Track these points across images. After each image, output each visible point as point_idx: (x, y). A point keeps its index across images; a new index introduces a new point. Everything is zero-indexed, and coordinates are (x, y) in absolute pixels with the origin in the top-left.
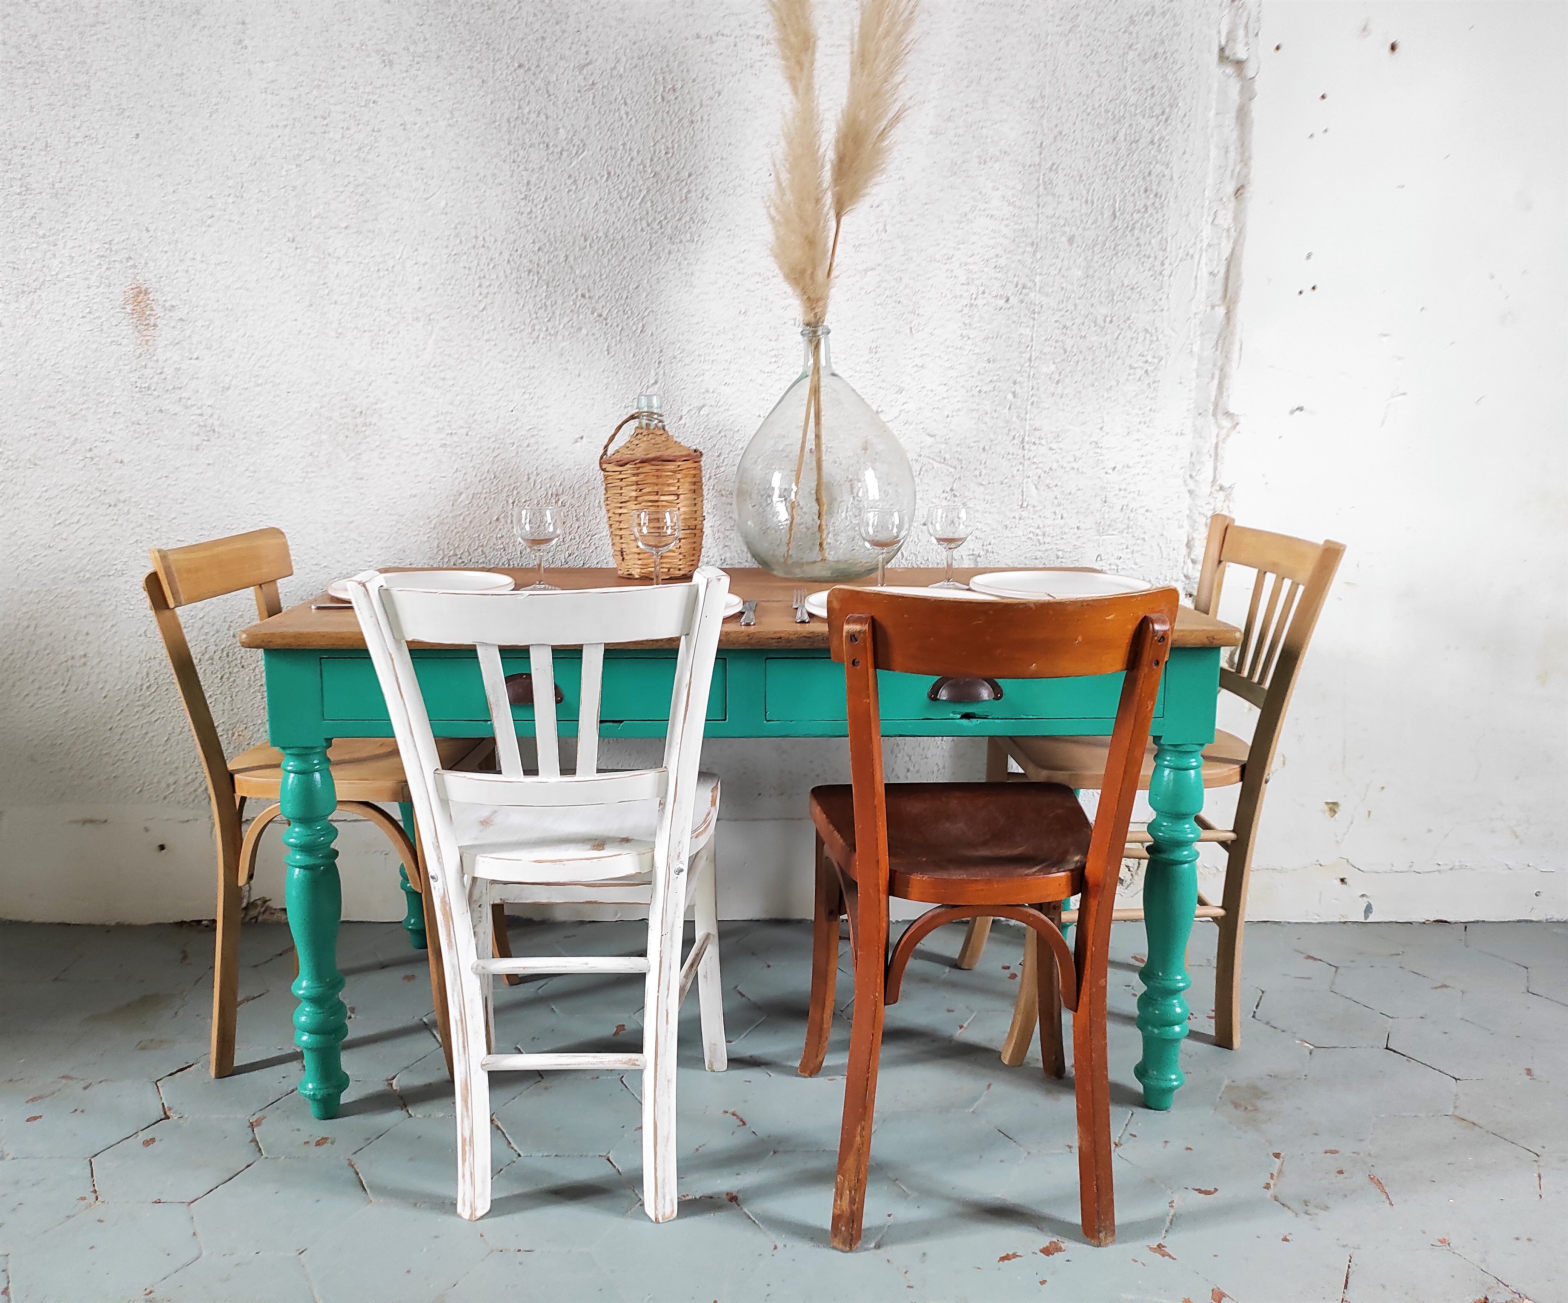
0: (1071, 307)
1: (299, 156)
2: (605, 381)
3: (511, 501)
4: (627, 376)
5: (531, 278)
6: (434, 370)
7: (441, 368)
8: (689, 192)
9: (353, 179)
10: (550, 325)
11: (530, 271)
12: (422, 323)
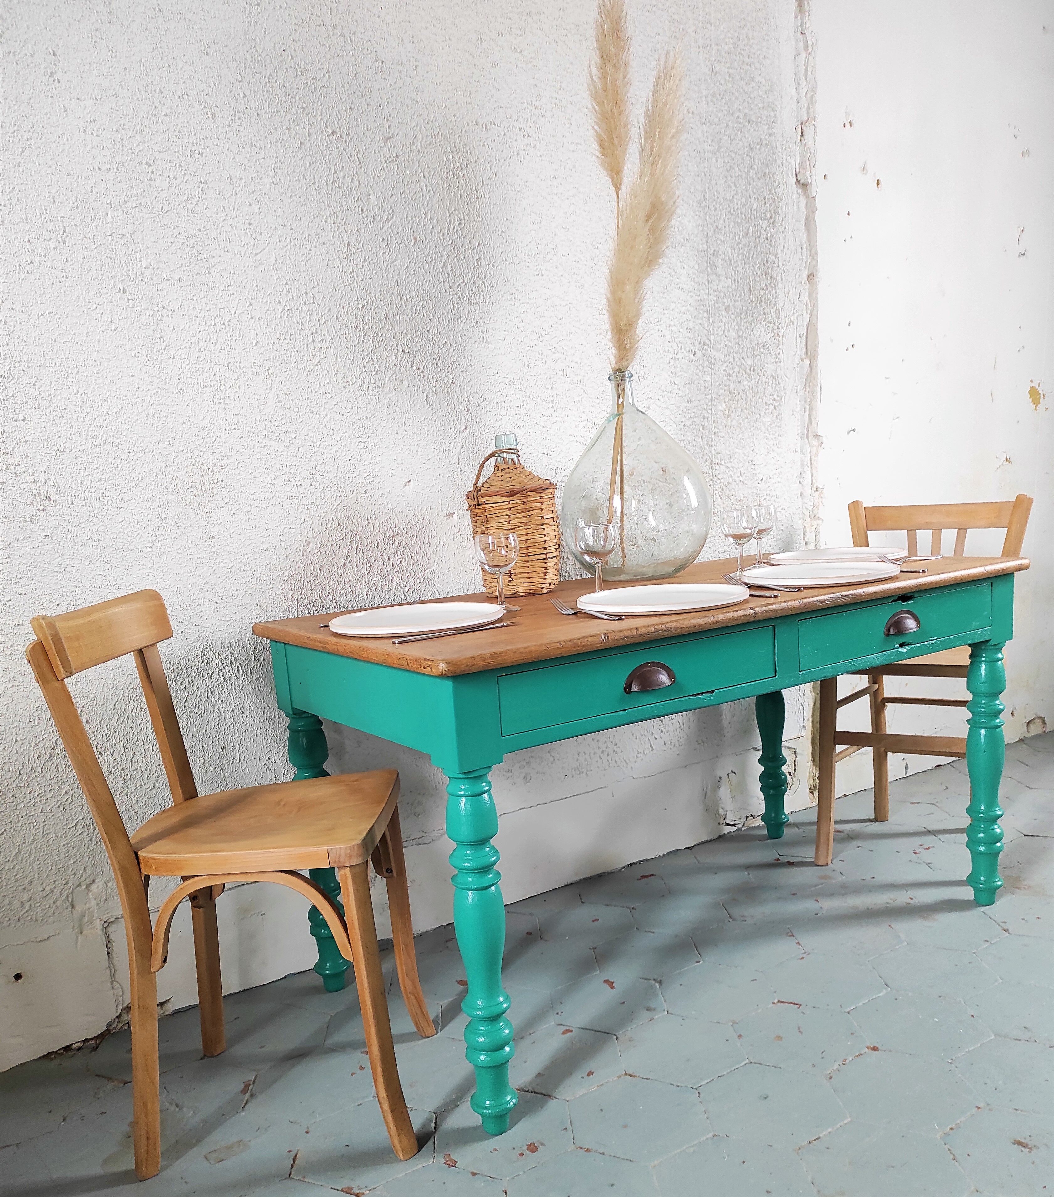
0: (732, 360)
1: (125, 202)
2: (426, 429)
3: (354, 546)
4: (443, 423)
5: (358, 333)
6: (277, 423)
7: (283, 422)
8: (479, 259)
9: (182, 230)
10: (377, 377)
11: (357, 327)
12: (261, 378)
